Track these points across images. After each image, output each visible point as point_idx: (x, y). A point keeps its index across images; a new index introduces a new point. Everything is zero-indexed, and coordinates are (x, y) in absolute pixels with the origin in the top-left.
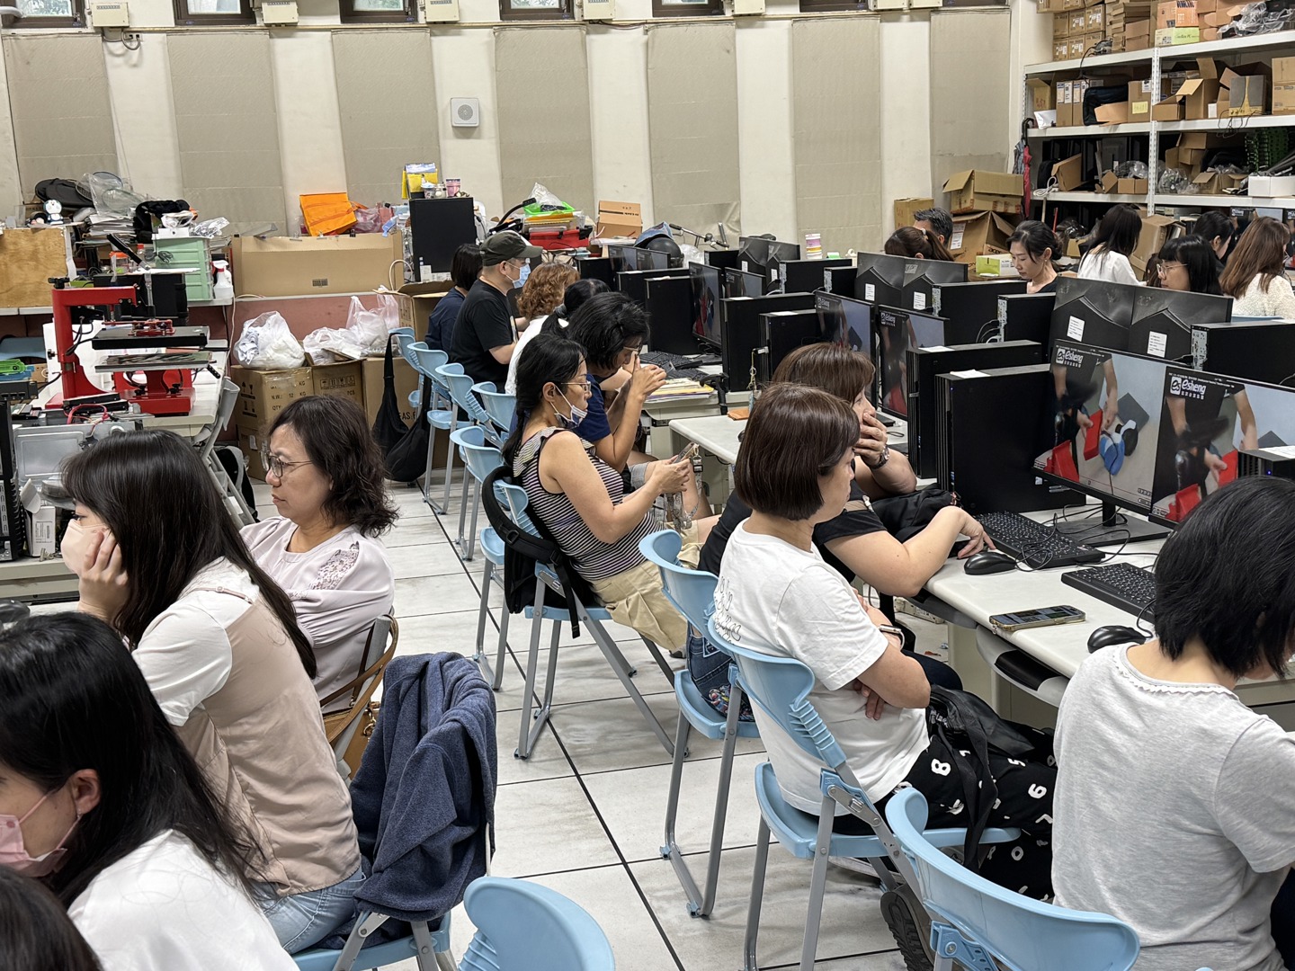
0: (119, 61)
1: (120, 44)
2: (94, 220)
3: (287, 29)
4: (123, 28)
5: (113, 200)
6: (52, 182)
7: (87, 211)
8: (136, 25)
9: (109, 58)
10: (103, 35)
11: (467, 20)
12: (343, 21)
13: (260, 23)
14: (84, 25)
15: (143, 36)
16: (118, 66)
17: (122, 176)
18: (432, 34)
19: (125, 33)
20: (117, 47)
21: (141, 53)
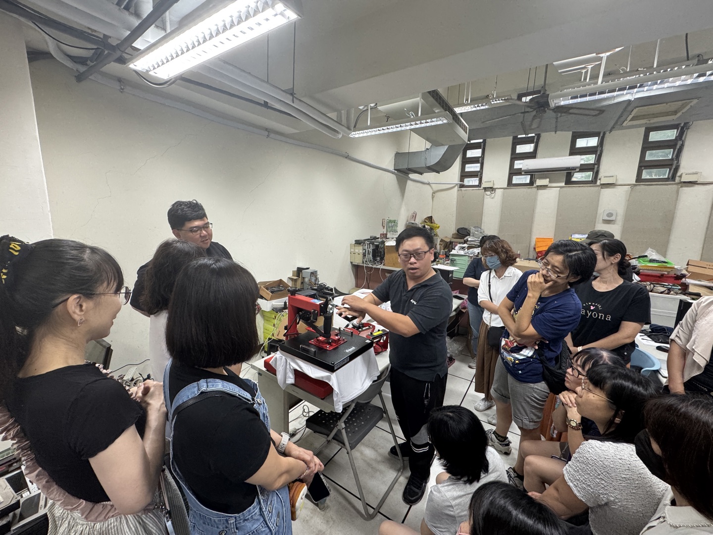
0: (488, 197)
1: (489, 192)
2: (469, 239)
3: (545, 187)
4: (491, 188)
5: (476, 234)
6: (462, 228)
7: (468, 237)
8: (495, 187)
9: (485, 196)
10: (485, 189)
11: (619, 182)
12: (565, 184)
13: (535, 185)
14: (481, 187)
15: (496, 190)
16: (487, 198)
17: (482, 228)
18: (601, 188)
19: (492, 189)
20: (488, 193)
21: (495, 195)
